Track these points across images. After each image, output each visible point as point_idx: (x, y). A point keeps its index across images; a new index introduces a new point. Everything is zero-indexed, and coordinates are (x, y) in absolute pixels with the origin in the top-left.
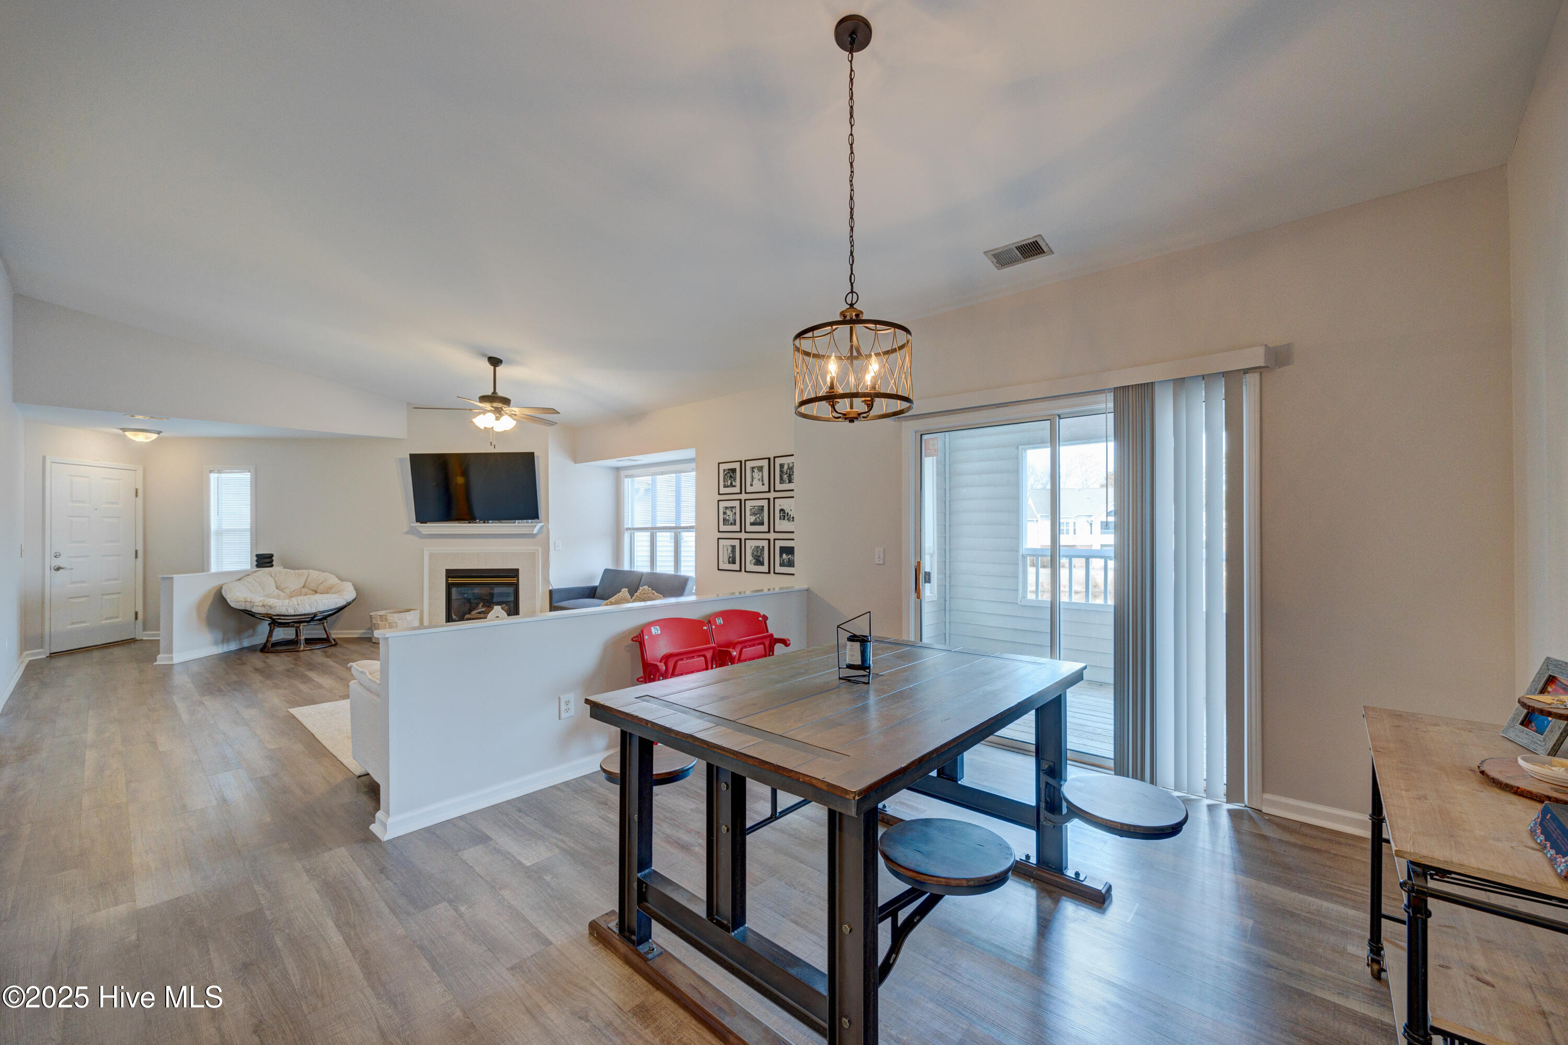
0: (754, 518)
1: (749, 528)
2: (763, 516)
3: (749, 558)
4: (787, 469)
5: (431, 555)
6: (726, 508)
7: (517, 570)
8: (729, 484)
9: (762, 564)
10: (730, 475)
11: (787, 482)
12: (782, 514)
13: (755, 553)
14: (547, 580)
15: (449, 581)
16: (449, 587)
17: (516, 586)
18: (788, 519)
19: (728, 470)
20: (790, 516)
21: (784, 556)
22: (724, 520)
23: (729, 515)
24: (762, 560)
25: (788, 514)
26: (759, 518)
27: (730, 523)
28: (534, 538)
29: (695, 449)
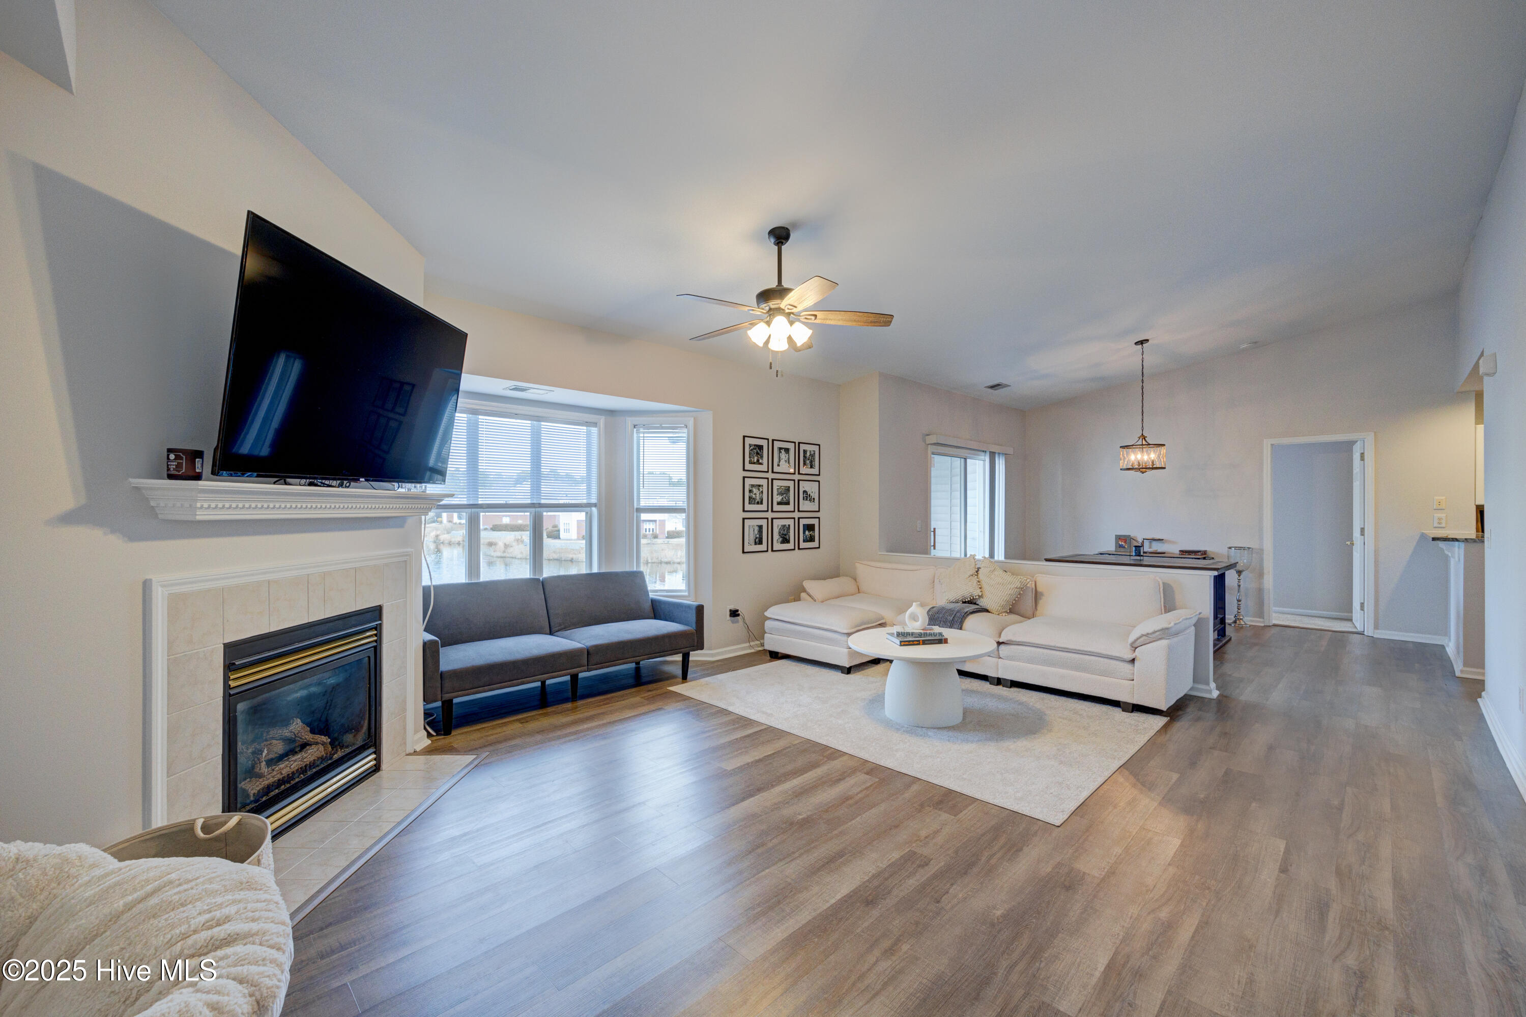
0: (781, 498)
1: (775, 507)
2: (789, 496)
3: (776, 536)
4: (809, 456)
5: (180, 604)
6: (753, 486)
7: (379, 608)
8: (755, 461)
9: (788, 541)
10: (757, 451)
11: (809, 467)
12: (805, 495)
13: (782, 532)
14: (419, 623)
15: (232, 684)
18: (810, 500)
19: (755, 445)
20: (811, 497)
21: (807, 532)
22: (750, 498)
23: (755, 494)
24: (788, 538)
25: (809, 495)
26: (785, 498)
27: (756, 501)
29: (712, 412)
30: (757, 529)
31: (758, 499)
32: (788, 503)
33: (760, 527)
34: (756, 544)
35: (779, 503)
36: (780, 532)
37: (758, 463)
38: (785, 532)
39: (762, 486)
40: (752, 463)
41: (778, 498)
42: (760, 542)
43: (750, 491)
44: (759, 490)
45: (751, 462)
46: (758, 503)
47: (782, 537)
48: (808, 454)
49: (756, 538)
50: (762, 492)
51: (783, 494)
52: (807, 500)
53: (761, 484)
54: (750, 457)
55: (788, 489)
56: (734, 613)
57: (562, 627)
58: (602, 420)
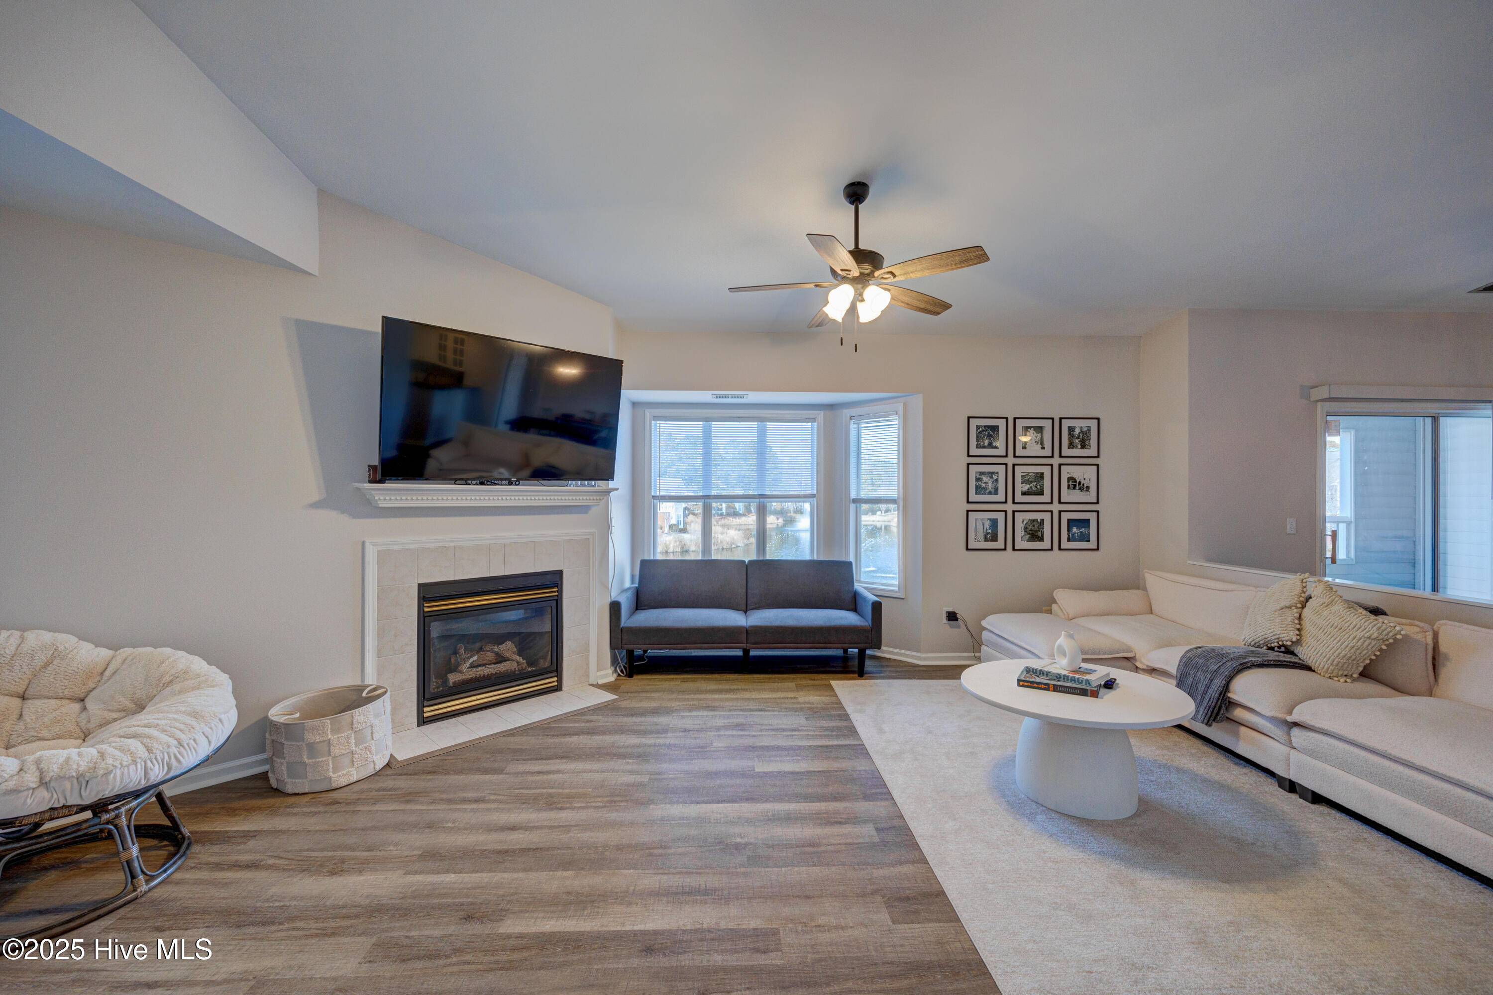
0: (1028, 486)
1: (1019, 498)
2: (1043, 485)
3: (1020, 532)
4: (1080, 433)
5: (383, 556)
6: (982, 473)
7: (560, 573)
8: (986, 444)
9: (1041, 539)
10: (989, 433)
11: (1079, 447)
12: (1071, 483)
13: (1029, 528)
14: (605, 587)
15: (426, 610)
16: (424, 620)
17: (558, 602)
18: (1080, 489)
19: (986, 426)
20: (1083, 485)
21: (1075, 530)
22: (977, 488)
23: (985, 483)
24: (1040, 535)
25: (1080, 483)
26: (1036, 487)
27: (988, 491)
28: (586, 513)
29: (921, 395)
30: (987, 524)
31: (990, 486)
32: (1041, 493)
33: (994, 523)
34: (986, 540)
35: (1024, 494)
36: (1026, 529)
37: (990, 446)
38: (1036, 527)
39: (997, 473)
40: (980, 448)
41: (1021, 487)
42: (994, 538)
43: (978, 480)
44: (991, 477)
45: (978, 446)
46: (990, 493)
47: (1029, 534)
48: (1077, 431)
49: (987, 533)
50: (997, 480)
51: (1032, 482)
52: (1074, 488)
53: (996, 471)
54: (977, 441)
55: (1041, 476)
56: (952, 617)
57: (757, 606)
58: (820, 415)
